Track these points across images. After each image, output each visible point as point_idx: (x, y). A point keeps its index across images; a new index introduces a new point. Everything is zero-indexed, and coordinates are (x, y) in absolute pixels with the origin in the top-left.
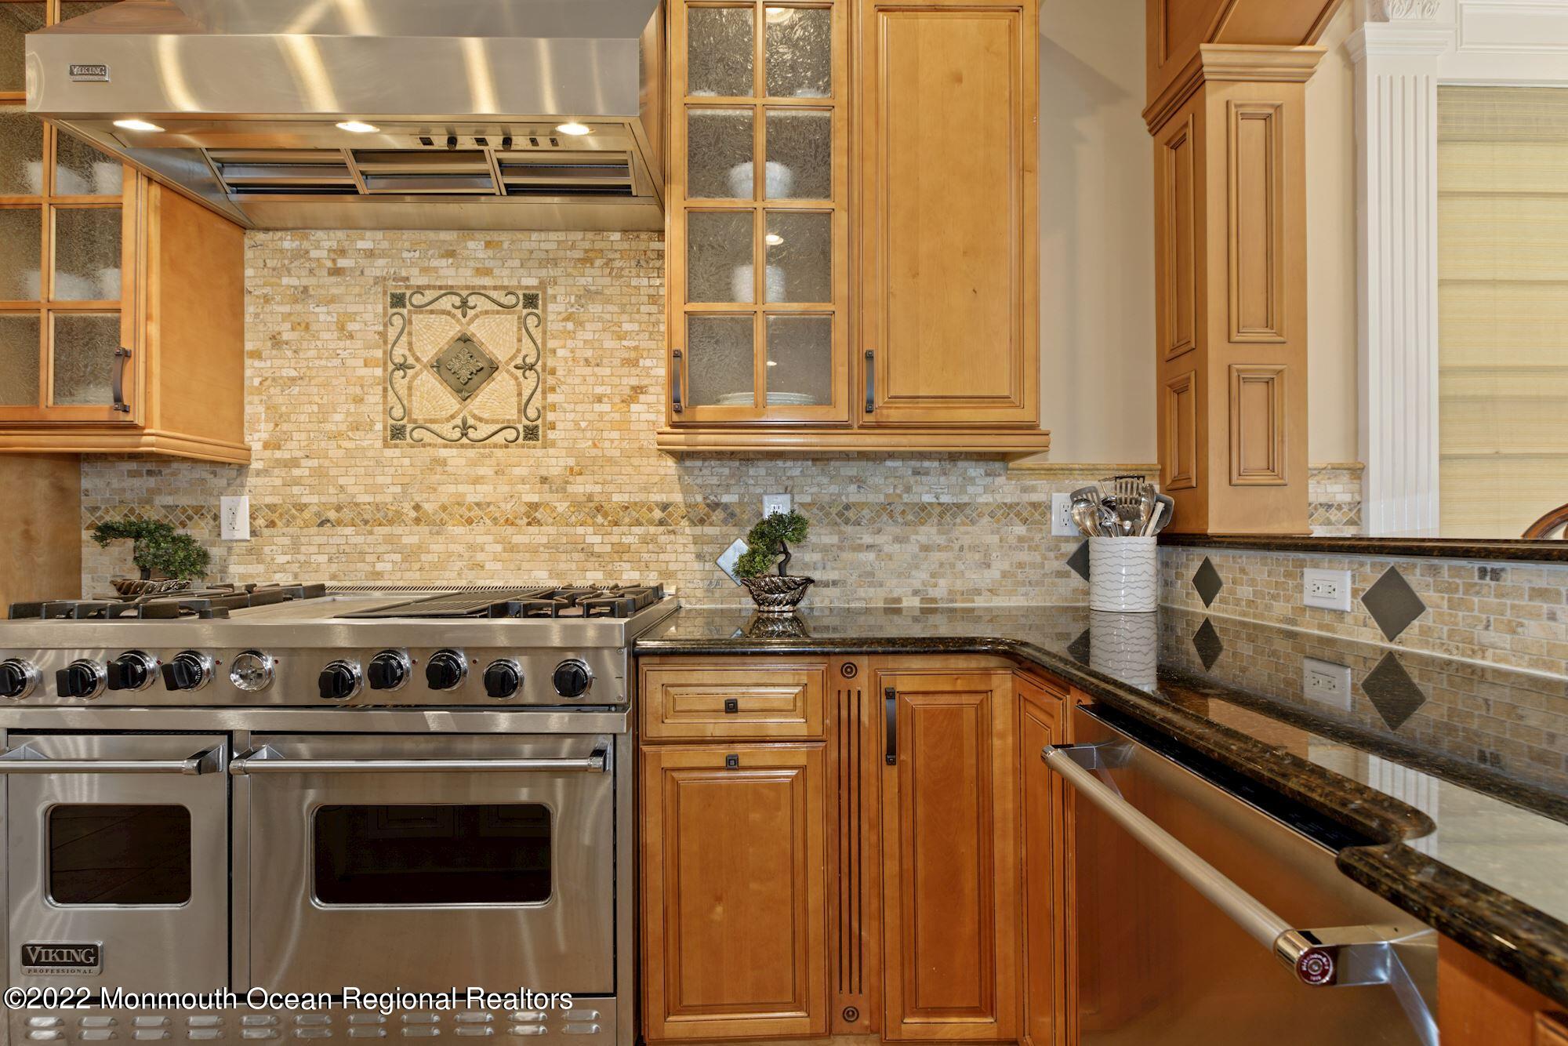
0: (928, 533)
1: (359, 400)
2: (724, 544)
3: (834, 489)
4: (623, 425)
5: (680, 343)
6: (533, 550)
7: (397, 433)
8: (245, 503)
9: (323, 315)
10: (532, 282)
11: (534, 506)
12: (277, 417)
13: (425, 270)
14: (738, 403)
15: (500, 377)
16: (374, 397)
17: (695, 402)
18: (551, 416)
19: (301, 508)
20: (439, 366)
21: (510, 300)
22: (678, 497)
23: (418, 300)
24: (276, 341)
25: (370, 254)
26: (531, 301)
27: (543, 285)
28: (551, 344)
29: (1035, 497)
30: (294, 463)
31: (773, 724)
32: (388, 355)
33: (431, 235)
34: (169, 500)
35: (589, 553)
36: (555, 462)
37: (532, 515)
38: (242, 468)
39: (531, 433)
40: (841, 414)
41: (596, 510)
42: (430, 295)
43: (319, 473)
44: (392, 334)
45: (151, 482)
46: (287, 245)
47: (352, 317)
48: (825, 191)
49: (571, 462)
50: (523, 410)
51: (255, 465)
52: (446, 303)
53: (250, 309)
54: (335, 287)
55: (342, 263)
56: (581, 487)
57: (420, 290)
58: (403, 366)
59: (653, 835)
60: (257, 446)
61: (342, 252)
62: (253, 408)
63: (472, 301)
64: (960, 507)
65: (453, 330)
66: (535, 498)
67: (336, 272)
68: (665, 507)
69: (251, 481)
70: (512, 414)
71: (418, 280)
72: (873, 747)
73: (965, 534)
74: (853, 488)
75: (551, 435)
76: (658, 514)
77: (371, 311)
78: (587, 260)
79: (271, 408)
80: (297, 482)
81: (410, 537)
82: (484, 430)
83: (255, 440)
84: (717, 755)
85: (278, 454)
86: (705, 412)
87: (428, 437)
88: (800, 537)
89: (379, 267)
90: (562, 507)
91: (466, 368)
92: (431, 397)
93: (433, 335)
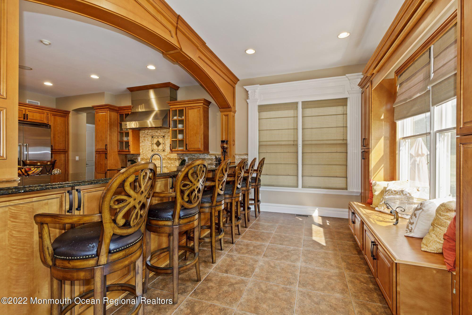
1: (149, 147)
3: (192, 157)
5: (170, 144)
6: (164, 163)
7: (152, 151)
8: (140, 158)
9: (146, 139)
10: (164, 135)
11: (164, 158)
12: (143, 149)
13: (155, 134)
15: (161, 145)
16: (150, 147)
18: (165, 149)
19: (144, 158)
20: (156, 144)
21: (162, 137)
22: (177, 157)
23: (154, 137)
24: (142, 142)
25: (150, 132)
26: (164, 137)
27: (165, 135)
28: (166, 141)
29: (212, 158)
30: (144, 154)
32: (152, 143)
33: (155, 130)
34: (134, 157)
35: (169, 163)
38: (140, 154)
39: (164, 151)
40: (185, 150)
42: (155, 136)
43: (146, 155)
44: (152, 140)
45: (133, 156)
46: (143, 132)
47: (148, 139)
49: (167, 154)
50: (163, 148)
51: (141, 154)
52: (157, 137)
53: (140, 138)
54: (147, 136)
55: (148, 133)
57: (154, 136)
58: (153, 144)
60: (141, 152)
61: (148, 132)
62: (141, 148)
63: (159, 137)
64: (204, 159)
65: (157, 140)
66: (164, 157)
67: (147, 134)
68: (176, 158)
69: (140, 156)
70: (162, 149)
71: (154, 135)
74: (194, 156)
75: (166, 151)
76: (175, 159)
77: (150, 138)
78: (169, 132)
79: (142, 148)
80: (144, 156)
82: (160, 150)
83: (141, 151)
85: (143, 153)
86: (173, 150)
87: (155, 151)
89: (151, 134)
90: (166, 158)
91: (158, 144)
92: (155, 147)
93: (155, 141)
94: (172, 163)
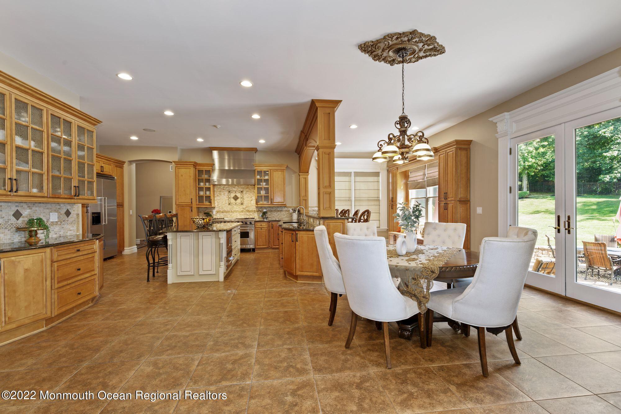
0: (279, 213)
2: (260, 214)
3: (270, 209)
4: (250, 203)
5: (257, 198)
6: (242, 215)
7: (229, 204)
8: (215, 211)
9: (222, 193)
14: (261, 203)
15: (239, 199)
16: (227, 201)
17: (258, 202)
18: (244, 202)
19: (220, 211)
20: (233, 198)
21: (240, 192)
22: (256, 210)
23: (231, 192)
24: (218, 196)
26: (242, 192)
27: (243, 190)
28: (244, 196)
30: (220, 207)
31: (264, 226)
32: (228, 197)
34: (208, 210)
35: (247, 215)
36: (244, 207)
37: (242, 211)
38: (215, 207)
39: (242, 204)
40: (270, 204)
41: (248, 211)
43: (222, 208)
44: (229, 195)
46: (219, 187)
47: (225, 193)
48: (268, 185)
49: (246, 207)
52: (234, 192)
54: (223, 191)
56: (246, 209)
58: (230, 198)
59: (256, 234)
61: (224, 187)
63: (236, 192)
64: (281, 211)
65: (235, 195)
67: (223, 189)
69: (215, 209)
70: (240, 202)
71: (231, 190)
72: (271, 228)
73: (282, 213)
74: (272, 209)
75: (244, 204)
76: (254, 211)
77: (227, 193)
78: (247, 188)
79: (217, 202)
80: (220, 209)
81: (231, 214)
82: (237, 204)
83: (216, 205)
84: (260, 228)
85: (218, 206)
86: (259, 203)
87: (232, 204)
88: (267, 213)
89: (228, 189)
90: (245, 211)
91: (236, 198)
92: (233, 201)
93: (233, 195)
94: (250, 215)
